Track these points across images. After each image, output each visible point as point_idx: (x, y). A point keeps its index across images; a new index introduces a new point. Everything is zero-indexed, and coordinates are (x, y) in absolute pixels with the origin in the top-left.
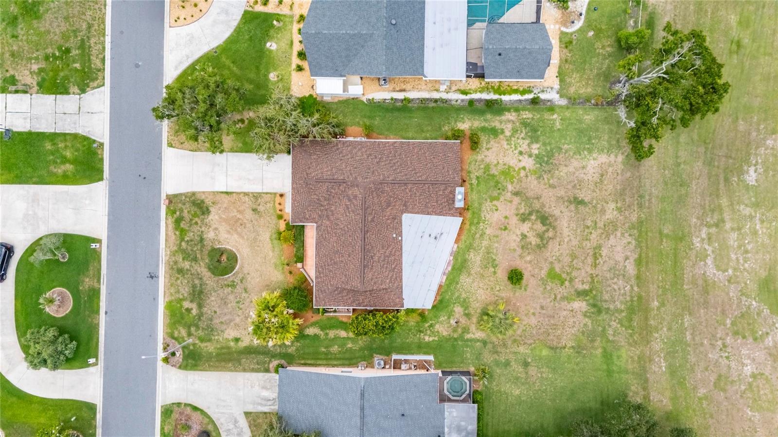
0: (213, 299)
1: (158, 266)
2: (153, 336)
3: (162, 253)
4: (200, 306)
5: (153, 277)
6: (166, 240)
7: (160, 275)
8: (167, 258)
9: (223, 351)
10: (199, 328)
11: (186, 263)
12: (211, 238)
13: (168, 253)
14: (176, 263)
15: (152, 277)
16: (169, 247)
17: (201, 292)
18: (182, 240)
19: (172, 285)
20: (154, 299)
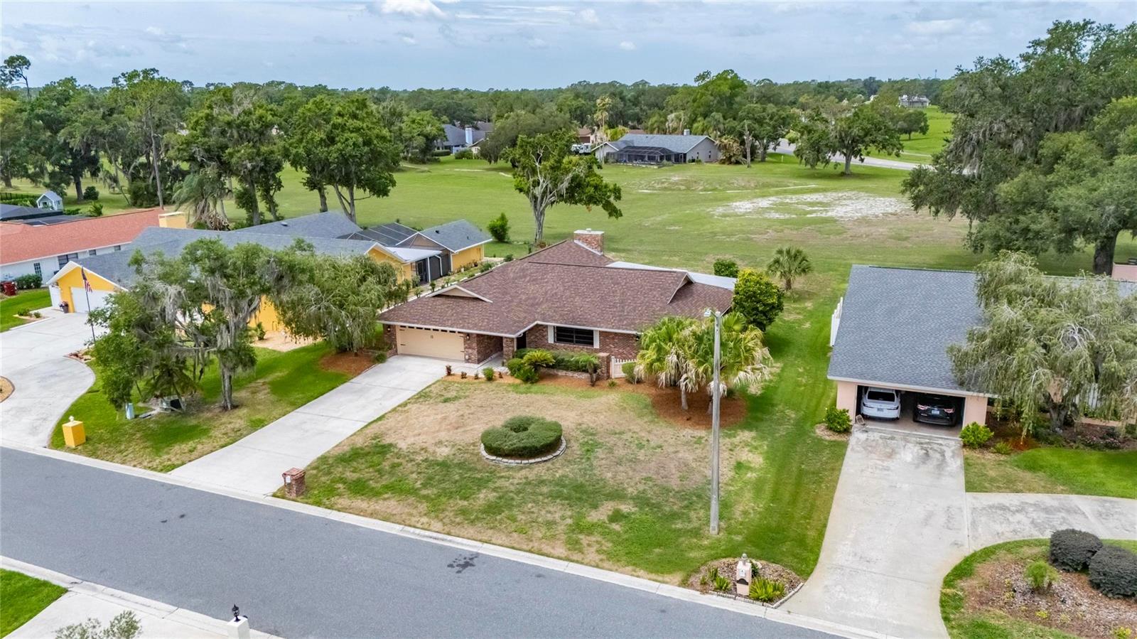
0: (609, 475)
1: (442, 548)
2: (664, 608)
3: (414, 533)
4: (618, 495)
5: (467, 562)
6: (385, 519)
7: (475, 550)
8: (438, 525)
9: (768, 488)
10: (683, 514)
11: (482, 496)
12: (452, 452)
13: (425, 520)
14: (463, 512)
15: (466, 565)
16: (411, 515)
17: (579, 488)
18: (413, 492)
19: (521, 531)
20: (539, 576)
